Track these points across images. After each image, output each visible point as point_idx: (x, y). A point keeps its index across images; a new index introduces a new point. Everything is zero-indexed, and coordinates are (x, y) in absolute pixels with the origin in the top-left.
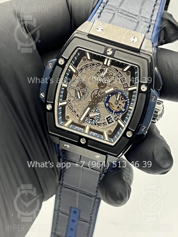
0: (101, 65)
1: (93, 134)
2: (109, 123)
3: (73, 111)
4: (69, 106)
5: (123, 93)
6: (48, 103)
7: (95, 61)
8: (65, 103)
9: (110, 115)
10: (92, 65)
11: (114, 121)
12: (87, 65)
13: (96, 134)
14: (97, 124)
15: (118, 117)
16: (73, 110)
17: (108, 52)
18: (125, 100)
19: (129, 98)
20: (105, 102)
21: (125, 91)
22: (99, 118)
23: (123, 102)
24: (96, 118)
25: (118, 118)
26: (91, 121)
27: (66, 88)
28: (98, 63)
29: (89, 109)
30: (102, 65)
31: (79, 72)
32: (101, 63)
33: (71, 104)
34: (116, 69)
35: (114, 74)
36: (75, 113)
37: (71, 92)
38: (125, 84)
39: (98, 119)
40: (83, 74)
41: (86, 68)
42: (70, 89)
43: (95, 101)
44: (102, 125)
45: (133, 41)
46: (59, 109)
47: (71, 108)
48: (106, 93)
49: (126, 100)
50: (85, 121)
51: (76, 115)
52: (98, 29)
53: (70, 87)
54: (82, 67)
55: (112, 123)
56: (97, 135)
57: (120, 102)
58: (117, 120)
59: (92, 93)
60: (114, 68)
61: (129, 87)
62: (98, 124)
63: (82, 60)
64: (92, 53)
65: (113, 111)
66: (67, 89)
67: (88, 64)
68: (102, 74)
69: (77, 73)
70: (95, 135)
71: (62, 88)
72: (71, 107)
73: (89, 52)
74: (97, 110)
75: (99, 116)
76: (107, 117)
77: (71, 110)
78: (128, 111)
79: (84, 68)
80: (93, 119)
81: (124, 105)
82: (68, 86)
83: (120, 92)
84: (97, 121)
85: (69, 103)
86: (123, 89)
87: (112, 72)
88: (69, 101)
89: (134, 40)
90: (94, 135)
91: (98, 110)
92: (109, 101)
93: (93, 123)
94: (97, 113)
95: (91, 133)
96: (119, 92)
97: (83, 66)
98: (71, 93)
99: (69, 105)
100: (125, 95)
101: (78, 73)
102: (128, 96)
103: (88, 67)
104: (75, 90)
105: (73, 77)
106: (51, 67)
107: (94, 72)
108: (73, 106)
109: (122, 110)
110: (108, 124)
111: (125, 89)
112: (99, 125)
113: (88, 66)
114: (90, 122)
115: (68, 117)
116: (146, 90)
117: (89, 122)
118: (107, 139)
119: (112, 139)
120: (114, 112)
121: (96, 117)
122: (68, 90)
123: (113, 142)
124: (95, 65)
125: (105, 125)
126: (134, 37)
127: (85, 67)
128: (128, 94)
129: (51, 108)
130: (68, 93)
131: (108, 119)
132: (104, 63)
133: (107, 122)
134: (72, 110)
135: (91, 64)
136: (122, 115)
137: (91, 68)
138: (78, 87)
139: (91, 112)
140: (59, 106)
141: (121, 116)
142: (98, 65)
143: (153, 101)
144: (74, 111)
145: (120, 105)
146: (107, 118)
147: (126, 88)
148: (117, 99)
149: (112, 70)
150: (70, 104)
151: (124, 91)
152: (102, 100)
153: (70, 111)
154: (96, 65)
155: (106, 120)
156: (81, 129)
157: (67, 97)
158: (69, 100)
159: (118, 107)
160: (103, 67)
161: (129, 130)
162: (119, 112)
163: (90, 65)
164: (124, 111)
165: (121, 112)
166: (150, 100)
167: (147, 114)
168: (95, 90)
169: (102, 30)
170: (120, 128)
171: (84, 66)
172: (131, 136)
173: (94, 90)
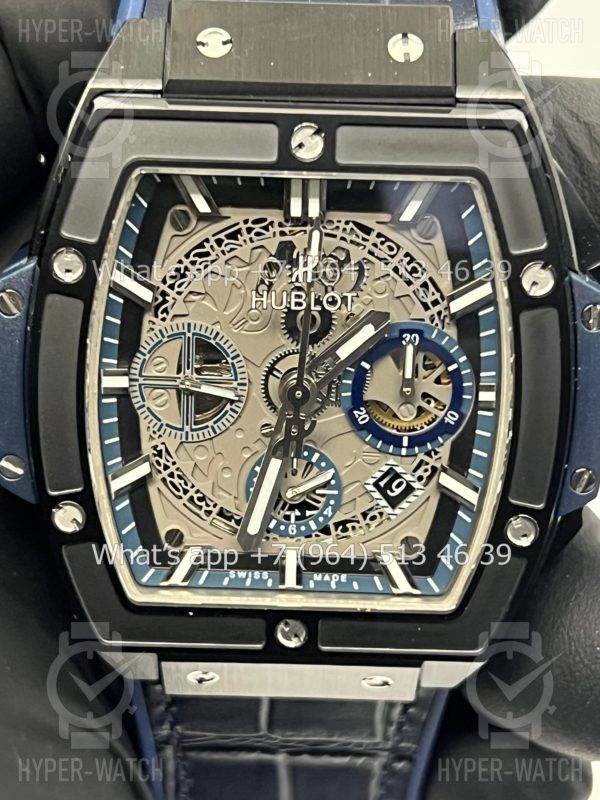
0: (271, 223)
1: (328, 583)
2: (394, 502)
3: (191, 499)
4: (164, 480)
5: (426, 336)
6: (56, 502)
7: (236, 216)
8: (143, 470)
9: (391, 462)
10: (228, 237)
11: (416, 485)
12: (201, 245)
13: (344, 577)
14: (332, 528)
15: (432, 462)
16: (192, 492)
17: (301, 146)
18: (448, 365)
19: (464, 350)
20: (349, 404)
21: (437, 321)
22: (336, 492)
23: (438, 381)
24: (323, 495)
25: (434, 469)
26: (297, 518)
27: (123, 395)
28: (256, 222)
29: (275, 465)
30: (280, 225)
31: (168, 291)
32: (274, 215)
33: (172, 469)
34: (355, 223)
35: (357, 254)
36: (208, 505)
37: (154, 408)
38: (424, 285)
39: (332, 502)
40: (192, 297)
41: (199, 260)
42: (146, 392)
43: (297, 414)
44: (363, 523)
45: (406, 55)
46: (118, 508)
47: (178, 485)
48: (342, 359)
49: (454, 366)
50: (269, 531)
51: (216, 511)
52: (203, 44)
53: (141, 381)
54: (180, 262)
55: (411, 498)
56: (350, 581)
57: (427, 384)
58: (430, 478)
59: (266, 380)
60: (347, 223)
61: (447, 294)
62: (337, 525)
63: (168, 231)
64: (209, 177)
65: (401, 438)
66: (132, 395)
67: (207, 240)
68: (301, 269)
69: (160, 299)
70: (338, 583)
71: (104, 401)
72: (176, 481)
73: (195, 177)
74: (314, 459)
75: (333, 482)
76: (379, 475)
77: (181, 494)
78: (474, 415)
79: (190, 266)
80: (304, 506)
81: (444, 393)
82: (131, 380)
83: (411, 332)
84: (328, 512)
85: (158, 463)
86: (419, 312)
87: (343, 244)
88: (160, 454)
89: (406, 49)
90: (333, 586)
91: (322, 458)
92: (368, 395)
93: (313, 526)
94: (322, 470)
95: (316, 582)
96: (407, 336)
97: (180, 254)
98: (159, 409)
99: (165, 474)
100: (437, 341)
101: (165, 301)
102: (460, 342)
103: (207, 254)
104: (173, 392)
105: (146, 326)
106: (15, 310)
107: (247, 268)
108: (188, 473)
109: (447, 420)
110: (389, 510)
111: (434, 310)
112: (345, 530)
113: (207, 248)
114: (298, 528)
115: (175, 537)
116: (551, 284)
117: (292, 529)
118: (403, 585)
119: (430, 580)
120: (405, 442)
121: (318, 492)
122: (136, 401)
123: (437, 590)
124: (244, 231)
125: (373, 518)
126: (405, 35)
127: (192, 258)
128: (452, 332)
129: (80, 520)
130: (142, 417)
131: (382, 484)
132: (287, 209)
133: (383, 503)
134: (186, 498)
135: (222, 236)
136: (448, 443)
137: (229, 256)
138: (188, 372)
139: (290, 475)
140: (113, 497)
141: (445, 451)
142: (257, 228)
143: (594, 330)
144: (196, 496)
145: (425, 395)
146: (376, 485)
147: (435, 303)
148: (408, 375)
149: (339, 233)
150: (166, 467)
151: (428, 322)
152: (325, 402)
153: (179, 503)
154: (249, 230)
155: (377, 495)
156: (257, 574)
157: (144, 435)
158: (155, 448)
159: (420, 410)
160: (286, 230)
161: (517, 511)
162: (430, 436)
163: (219, 242)
164: (458, 423)
165: (443, 429)
166: (581, 326)
167: (579, 404)
168: (279, 360)
169: (231, 41)
170: (460, 513)
171: (187, 256)
172: (532, 538)
173: (275, 362)
